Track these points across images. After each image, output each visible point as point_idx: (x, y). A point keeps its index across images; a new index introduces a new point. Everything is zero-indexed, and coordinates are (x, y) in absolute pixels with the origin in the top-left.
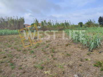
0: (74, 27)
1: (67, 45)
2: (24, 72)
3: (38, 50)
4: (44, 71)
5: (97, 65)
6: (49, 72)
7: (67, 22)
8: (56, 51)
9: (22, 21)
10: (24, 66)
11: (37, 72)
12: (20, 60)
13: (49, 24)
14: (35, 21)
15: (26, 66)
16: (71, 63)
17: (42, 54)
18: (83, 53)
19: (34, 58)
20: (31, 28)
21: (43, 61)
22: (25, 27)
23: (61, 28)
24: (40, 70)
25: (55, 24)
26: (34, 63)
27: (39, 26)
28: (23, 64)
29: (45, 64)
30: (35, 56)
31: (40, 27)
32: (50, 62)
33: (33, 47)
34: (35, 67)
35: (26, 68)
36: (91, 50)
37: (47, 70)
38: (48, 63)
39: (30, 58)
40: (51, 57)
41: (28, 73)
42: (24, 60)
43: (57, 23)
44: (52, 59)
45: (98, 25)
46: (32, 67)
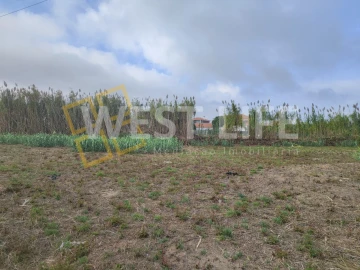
33: (226, 212)
43: (315, 116)
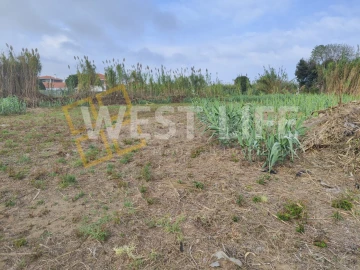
0: (221, 92)
1: (196, 154)
2: (36, 257)
3: (93, 172)
4: (112, 246)
5: (287, 215)
6: (128, 249)
7: (197, 74)
8: (158, 173)
9: (32, 63)
10: (36, 234)
11: (85, 253)
12: (23, 213)
13: (136, 79)
14: (82, 66)
15: (45, 235)
16: (206, 212)
17: (109, 186)
18: (246, 178)
19: (78, 203)
20: (68, 93)
21: (110, 213)
22: (43, 88)
23: (176, 93)
24: (100, 245)
25: (155, 80)
26: (76, 220)
27: (100, 84)
28: (32, 226)
29: (117, 223)
30: (82, 195)
31: (100, 89)
32: (137, 213)
33: (73, 163)
34: (79, 236)
35: (42, 242)
36: (270, 167)
37: (122, 243)
38: (128, 218)
39: (61, 202)
40: (140, 195)
41: (53, 256)
42: (36, 212)
43: (164, 77)
44: (144, 204)
45: (295, 87)
46: (67, 237)
